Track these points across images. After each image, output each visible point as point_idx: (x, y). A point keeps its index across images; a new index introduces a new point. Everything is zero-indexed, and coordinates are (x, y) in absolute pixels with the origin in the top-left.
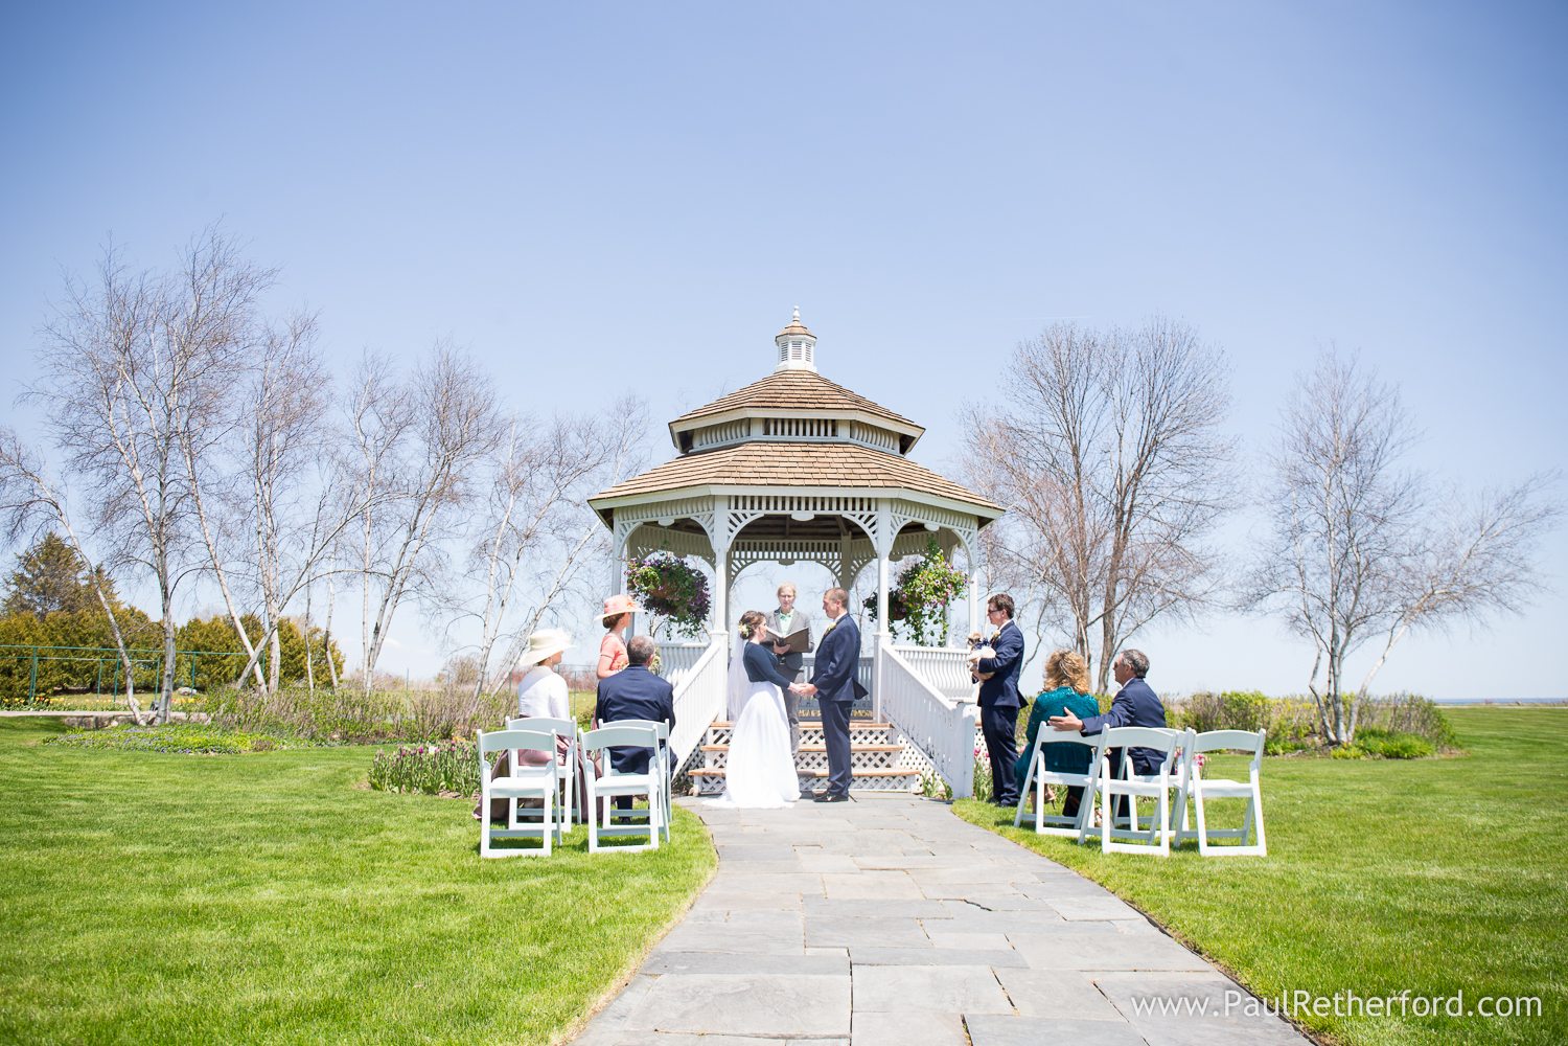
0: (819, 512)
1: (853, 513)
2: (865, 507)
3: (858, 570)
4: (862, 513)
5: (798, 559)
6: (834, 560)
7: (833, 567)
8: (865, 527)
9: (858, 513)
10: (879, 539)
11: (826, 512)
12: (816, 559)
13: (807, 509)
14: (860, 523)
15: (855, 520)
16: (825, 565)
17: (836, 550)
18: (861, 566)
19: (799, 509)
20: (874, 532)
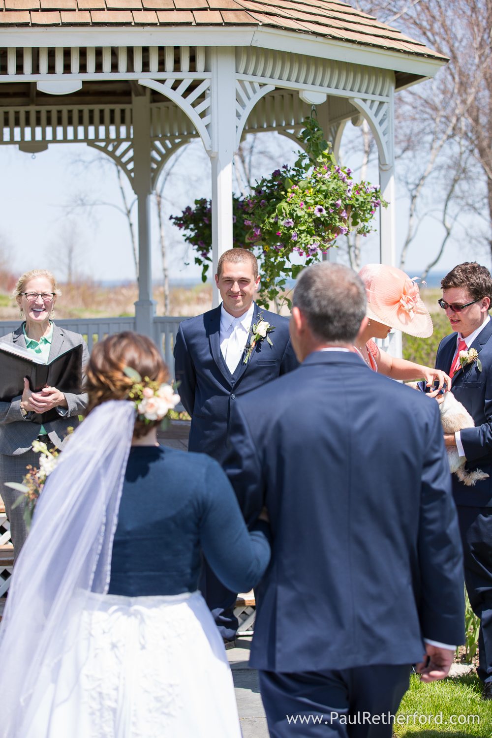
0: (91, 75)
1: (161, 76)
2: (185, 63)
3: (165, 157)
4: (178, 75)
5: (55, 140)
6: (119, 141)
7: (118, 153)
8: (185, 105)
9: (170, 76)
10: (214, 128)
11: (107, 75)
12: (86, 140)
13: (67, 69)
14: (175, 97)
15: (165, 90)
16: (104, 150)
17: (123, 122)
18: (170, 152)
19: (51, 69)
20: (202, 115)
